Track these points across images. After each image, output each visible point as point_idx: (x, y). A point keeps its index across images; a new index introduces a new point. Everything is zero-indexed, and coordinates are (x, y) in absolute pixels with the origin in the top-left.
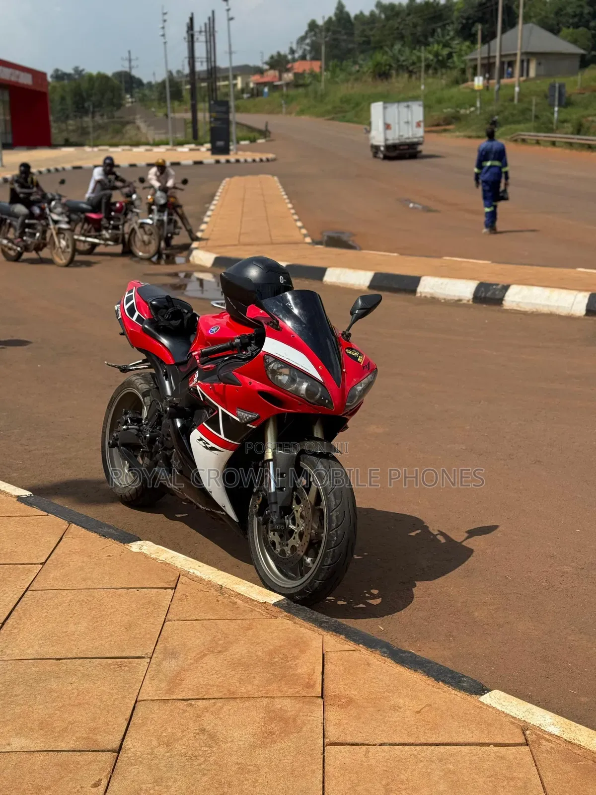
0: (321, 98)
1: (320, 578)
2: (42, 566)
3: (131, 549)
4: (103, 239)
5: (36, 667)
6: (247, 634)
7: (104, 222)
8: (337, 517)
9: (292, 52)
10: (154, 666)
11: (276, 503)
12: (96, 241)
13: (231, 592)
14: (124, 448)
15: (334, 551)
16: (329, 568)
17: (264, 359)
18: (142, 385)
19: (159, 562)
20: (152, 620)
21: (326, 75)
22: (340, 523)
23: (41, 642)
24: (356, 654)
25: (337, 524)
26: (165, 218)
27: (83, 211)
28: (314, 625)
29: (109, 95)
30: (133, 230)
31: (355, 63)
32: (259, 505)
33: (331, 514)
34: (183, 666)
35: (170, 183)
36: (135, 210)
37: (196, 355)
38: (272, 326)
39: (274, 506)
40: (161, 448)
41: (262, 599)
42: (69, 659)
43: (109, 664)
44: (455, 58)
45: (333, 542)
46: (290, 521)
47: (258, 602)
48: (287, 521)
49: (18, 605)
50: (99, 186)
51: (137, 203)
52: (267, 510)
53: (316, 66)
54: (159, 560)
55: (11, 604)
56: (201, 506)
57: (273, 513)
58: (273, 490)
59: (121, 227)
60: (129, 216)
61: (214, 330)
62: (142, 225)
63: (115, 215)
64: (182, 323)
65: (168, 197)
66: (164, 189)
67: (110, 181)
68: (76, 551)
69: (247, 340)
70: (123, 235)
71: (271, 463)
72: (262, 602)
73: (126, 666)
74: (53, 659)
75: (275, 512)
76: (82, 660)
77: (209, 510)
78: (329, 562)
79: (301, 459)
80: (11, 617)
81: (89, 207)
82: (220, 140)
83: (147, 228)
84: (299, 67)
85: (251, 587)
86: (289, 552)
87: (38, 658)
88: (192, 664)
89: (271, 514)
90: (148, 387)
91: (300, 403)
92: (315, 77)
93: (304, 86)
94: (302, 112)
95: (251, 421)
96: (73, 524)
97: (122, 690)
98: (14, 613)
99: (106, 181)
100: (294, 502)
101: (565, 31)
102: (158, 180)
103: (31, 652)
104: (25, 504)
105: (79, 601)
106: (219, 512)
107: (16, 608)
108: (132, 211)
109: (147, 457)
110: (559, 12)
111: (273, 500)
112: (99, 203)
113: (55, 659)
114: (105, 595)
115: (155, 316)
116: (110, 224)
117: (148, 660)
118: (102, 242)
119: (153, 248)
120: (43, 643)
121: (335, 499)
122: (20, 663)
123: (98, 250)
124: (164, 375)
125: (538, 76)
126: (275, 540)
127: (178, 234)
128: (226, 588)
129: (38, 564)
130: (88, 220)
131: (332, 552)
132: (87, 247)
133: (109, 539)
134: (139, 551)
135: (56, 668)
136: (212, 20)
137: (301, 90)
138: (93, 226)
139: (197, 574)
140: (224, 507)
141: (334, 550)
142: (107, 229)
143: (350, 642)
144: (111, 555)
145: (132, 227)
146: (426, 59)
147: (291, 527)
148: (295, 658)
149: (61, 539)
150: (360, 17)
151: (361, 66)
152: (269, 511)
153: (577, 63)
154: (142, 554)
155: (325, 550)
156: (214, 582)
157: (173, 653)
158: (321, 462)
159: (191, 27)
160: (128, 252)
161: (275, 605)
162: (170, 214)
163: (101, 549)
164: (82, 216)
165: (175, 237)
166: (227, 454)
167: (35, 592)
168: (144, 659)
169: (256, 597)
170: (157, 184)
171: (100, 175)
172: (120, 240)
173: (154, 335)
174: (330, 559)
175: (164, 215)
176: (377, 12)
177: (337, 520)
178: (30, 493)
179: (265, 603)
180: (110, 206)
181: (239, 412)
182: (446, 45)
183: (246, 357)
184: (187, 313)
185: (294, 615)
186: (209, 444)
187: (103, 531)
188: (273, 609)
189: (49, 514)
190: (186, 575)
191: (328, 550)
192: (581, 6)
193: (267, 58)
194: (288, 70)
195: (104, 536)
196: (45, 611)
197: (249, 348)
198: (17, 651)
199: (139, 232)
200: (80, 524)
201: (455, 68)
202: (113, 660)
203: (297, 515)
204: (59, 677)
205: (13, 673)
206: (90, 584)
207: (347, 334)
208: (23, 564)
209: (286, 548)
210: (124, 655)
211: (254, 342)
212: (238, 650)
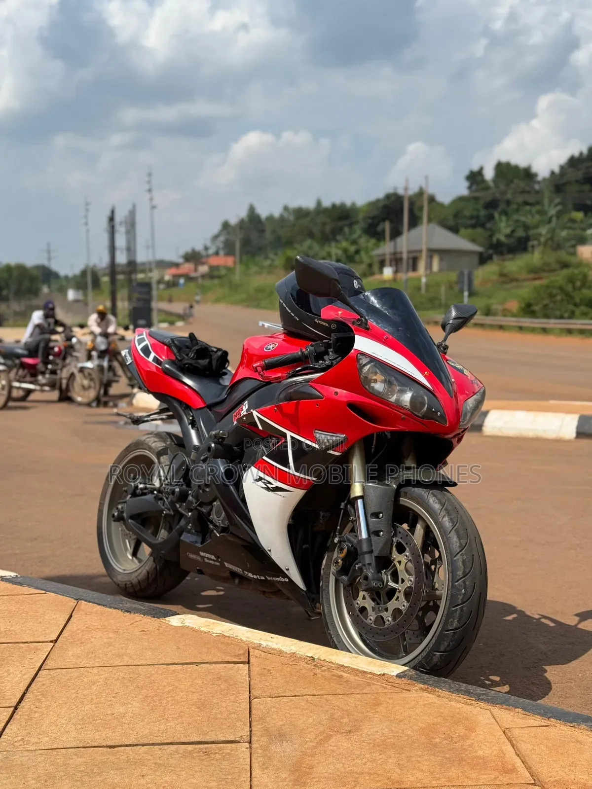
0: (234, 288)
1: (442, 649)
2: (53, 644)
3: (170, 623)
4: (39, 385)
5: (81, 757)
6: (378, 710)
7: (41, 367)
8: (464, 562)
9: (206, 248)
10: (260, 751)
11: (371, 552)
12: (31, 386)
13: (329, 664)
14: (132, 521)
15: (461, 608)
16: (454, 633)
17: (358, 360)
18: (155, 443)
19: (215, 635)
20: (232, 698)
21: (239, 268)
22: (468, 571)
23: (79, 727)
24: (551, 729)
25: (464, 572)
26: (105, 364)
27: (18, 356)
28: (468, 698)
29: (26, 284)
30: (72, 375)
31: (267, 258)
32: (342, 560)
33: (455, 559)
34: (303, 750)
35: (111, 329)
36: (75, 354)
37: (258, 366)
38: (359, 325)
39: (367, 557)
40: (196, 503)
41: (378, 671)
42: (127, 746)
43: (190, 752)
44: (363, 254)
45: (460, 597)
46: (389, 577)
47: (374, 674)
48: (384, 577)
49: (31, 686)
50: (37, 330)
51: (77, 347)
52: (357, 564)
53: (230, 261)
54: (214, 633)
55: (21, 685)
56: (250, 575)
57: (367, 566)
58: (364, 535)
59: (58, 372)
60: (68, 361)
61: (271, 347)
62: (82, 370)
63: (53, 360)
64: (210, 362)
65: (109, 344)
66: (105, 335)
67: (49, 324)
68: (96, 627)
69: (323, 349)
70: (61, 379)
71: (360, 502)
72: (379, 673)
73: (216, 753)
74: (103, 746)
75: (370, 564)
76: (147, 747)
77: (263, 578)
78: (456, 624)
79: (402, 494)
80: (26, 699)
81: (25, 352)
82: (141, 318)
83: (86, 372)
84: (214, 261)
85: (356, 658)
86: (390, 619)
87: (81, 746)
88: (315, 747)
89: (364, 568)
90: (165, 445)
91: (403, 416)
92: (230, 270)
93: (219, 277)
94: (218, 300)
95: (334, 446)
96: (83, 601)
97: (223, 783)
98: (27, 695)
99: (46, 325)
100: (394, 550)
101: (463, 231)
102: (99, 325)
103: (70, 739)
104: (13, 584)
105: (118, 679)
106: (278, 579)
107: (30, 689)
108: (72, 356)
109: (165, 529)
110: (456, 215)
111: (365, 548)
112: (37, 346)
113: (107, 746)
114: (153, 672)
115: (177, 354)
116: (47, 368)
117: (247, 745)
118: (38, 388)
119: (92, 394)
120: (82, 728)
121: (459, 538)
122: (55, 752)
123: (32, 397)
124: (189, 424)
125: (441, 270)
126: (366, 606)
127: (117, 381)
128: (321, 660)
129: (47, 642)
130: (23, 366)
131: (459, 610)
132: (21, 393)
133: (137, 614)
134: (182, 625)
135: (112, 758)
136: (132, 213)
137: (216, 281)
138: (29, 372)
139: (273, 647)
140: (287, 570)
141: (463, 607)
142: (43, 373)
143: (533, 716)
144: (146, 630)
145: (71, 371)
146: (336, 255)
147: (392, 584)
148: (463, 738)
149: (71, 616)
150: (270, 218)
151: (273, 260)
152: (360, 565)
153: (476, 259)
154: (187, 628)
155: (449, 608)
156: (301, 653)
157: (281, 735)
158: (432, 493)
159: (112, 219)
160: (65, 397)
161: (398, 676)
162: (110, 361)
163: (129, 624)
164: (17, 361)
165: (114, 385)
166: (298, 494)
167: (52, 672)
168: (240, 744)
169: (368, 668)
170: (97, 330)
171: (40, 319)
172: (58, 386)
173: (177, 375)
174: (456, 621)
175: (104, 361)
176: (286, 215)
177: (464, 566)
178: (16, 574)
179: (384, 675)
180: (48, 350)
181: (318, 435)
182: (354, 242)
183: (325, 366)
184: (216, 352)
185: (435, 687)
186: (272, 484)
187: (126, 607)
188: (399, 681)
189: (48, 592)
190: (258, 647)
191: (454, 607)
192: (477, 210)
193: (182, 252)
194: (203, 264)
195: (128, 611)
196: (73, 691)
197: (326, 357)
198: (46, 739)
199: (79, 376)
200: (92, 600)
201: (361, 262)
202: (194, 746)
203: (400, 568)
204: (122, 768)
205: (47, 765)
206: (126, 660)
207: (443, 345)
208: (27, 642)
209: (384, 614)
210: (208, 739)
211: (332, 350)
212: (375, 730)
